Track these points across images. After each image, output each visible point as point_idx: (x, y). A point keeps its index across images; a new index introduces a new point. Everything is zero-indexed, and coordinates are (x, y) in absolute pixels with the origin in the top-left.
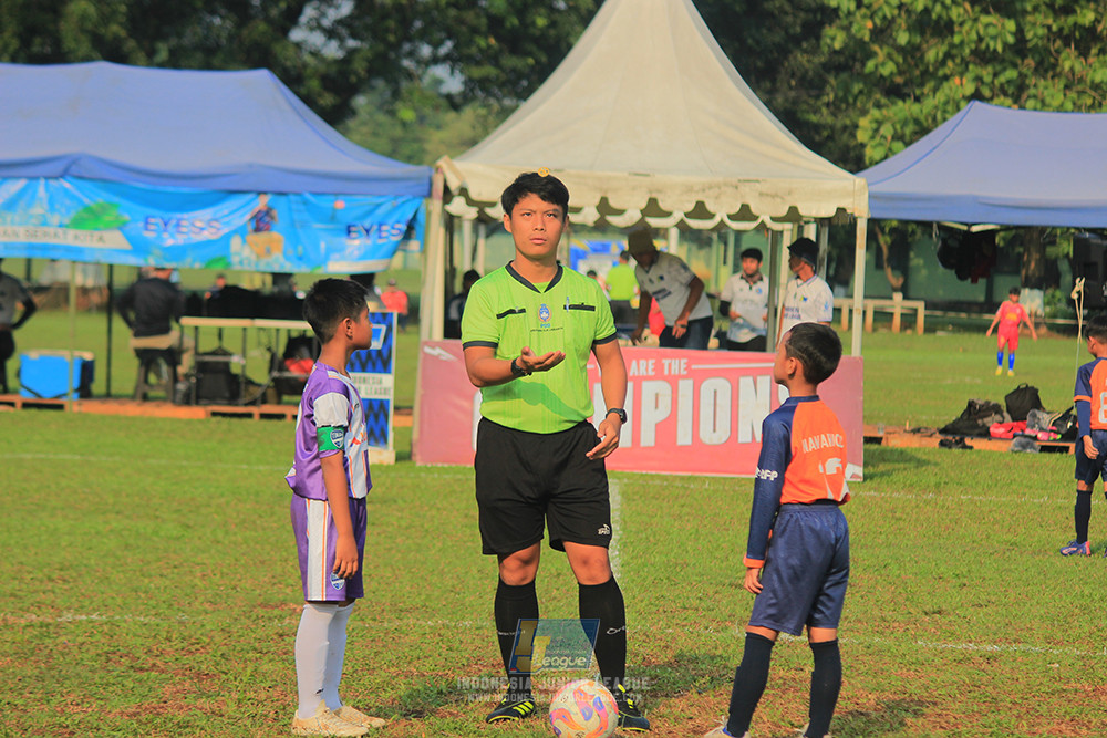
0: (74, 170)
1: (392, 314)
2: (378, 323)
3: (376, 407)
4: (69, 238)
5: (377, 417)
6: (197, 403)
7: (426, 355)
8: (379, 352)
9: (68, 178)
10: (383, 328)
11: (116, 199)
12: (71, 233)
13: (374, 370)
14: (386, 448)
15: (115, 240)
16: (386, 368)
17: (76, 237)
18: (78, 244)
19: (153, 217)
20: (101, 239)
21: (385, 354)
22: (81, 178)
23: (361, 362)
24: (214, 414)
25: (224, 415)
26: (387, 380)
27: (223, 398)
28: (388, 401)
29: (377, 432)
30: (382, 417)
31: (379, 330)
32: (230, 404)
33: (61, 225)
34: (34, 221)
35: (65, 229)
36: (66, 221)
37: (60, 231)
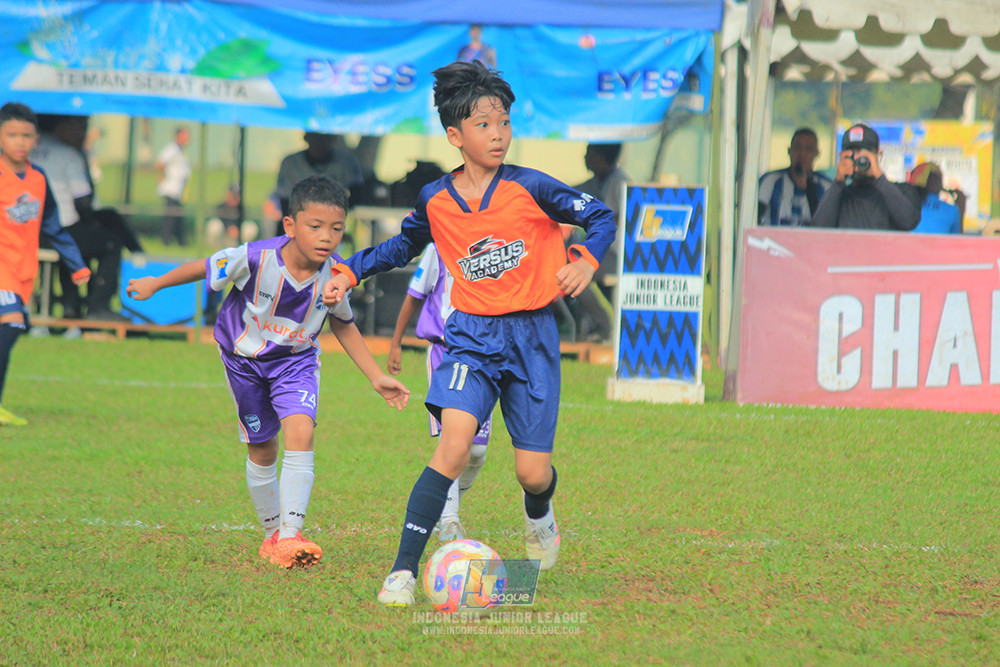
1: (702, 191)
2: (683, 202)
3: (679, 324)
4: (194, 90)
5: (680, 337)
6: (376, 333)
7: (750, 249)
8: (683, 245)
9: (197, 3)
10: (690, 210)
11: (264, 34)
12: (198, 82)
13: (677, 270)
14: (694, 382)
15: (265, 90)
16: (692, 268)
17: (205, 88)
18: (207, 98)
19: (319, 60)
20: (240, 91)
21: (692, 248)
23: (657, 258)
26: (696, 284)
28: (695, 315)
29: (681, 360)
30: (687, 336)
31: (684, 214)
33: (183, 71)
34: (146, 63)
35: (189, 76)
36: (191, 64)
37: (182, 79)
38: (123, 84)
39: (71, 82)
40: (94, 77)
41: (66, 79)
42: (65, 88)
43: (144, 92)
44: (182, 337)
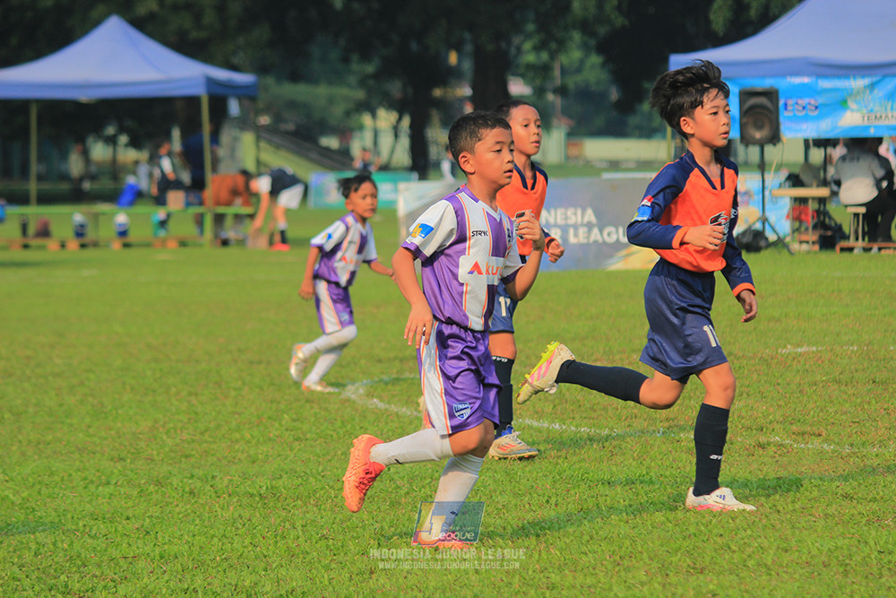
39: (870, 120)
40: (881, 116)
41: (866, 118)
42: (866, 123)
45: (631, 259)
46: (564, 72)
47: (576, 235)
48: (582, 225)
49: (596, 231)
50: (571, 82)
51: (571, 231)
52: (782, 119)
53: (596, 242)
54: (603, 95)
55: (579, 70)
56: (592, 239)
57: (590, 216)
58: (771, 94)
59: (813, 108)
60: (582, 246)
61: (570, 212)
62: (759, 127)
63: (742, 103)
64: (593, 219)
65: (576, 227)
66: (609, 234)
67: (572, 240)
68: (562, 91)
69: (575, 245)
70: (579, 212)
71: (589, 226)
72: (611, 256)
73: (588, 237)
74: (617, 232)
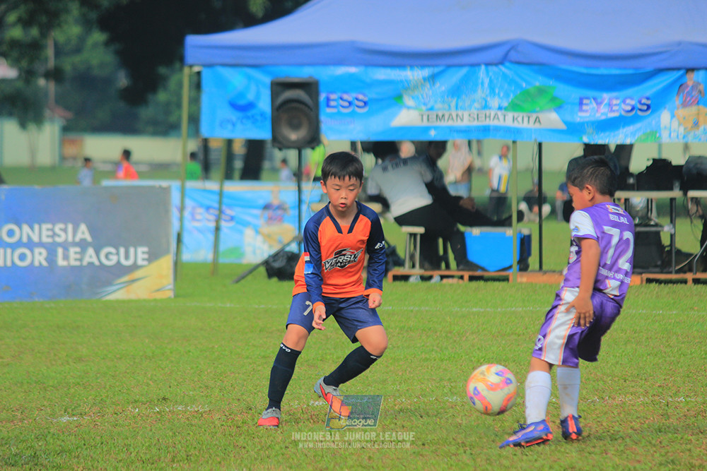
0: (513, 55)
4: (509, 120)
9: (507, 64)
11: (551, 82)
12: (510, 115)
15: (552, 119)
17: (514, 119)
18: (516, 125)
19: (588, 98)
20: (537, 120)
22: (518, 63)
24: (649, 281)
25: (659, 281)
27: (656, 266)
32: (662, 272)
33: (500, 108)
34: (476, 105)
35: (503, 111)
36: (505, 104)
37: (500, 113)
38: (462, 120)
39: (428, 120)
40: (443, 116)
41: (425, 118)
42: (425, 123)
43: (476, 123)
44: (506, 279)
45: (135, 285)
46: (59, 52)
47: (66, 257)
48: (74, 244)
49: (91, 251)
50: (68, 65)
51: (60, 251)
52: (323, 118)
53: (91, 264)
54: (108, 81)
55: (78, 50)
56: (87, 260)
57: (84, 233)
58: (310, 87)
59: (361, 104)
60: (73, 268)
61: (58, 227)
62: (295, 127)
63: (274, 96)
64: (89, 238)
65: (65, 246)
66: (107, 256)
67: (61, 262)
68: (56, 75)
69: (64, 267)
70: (70, 227)
71: (83, 245)
72: (110, 283)
73: (81, 260)
74: (118, 254)
